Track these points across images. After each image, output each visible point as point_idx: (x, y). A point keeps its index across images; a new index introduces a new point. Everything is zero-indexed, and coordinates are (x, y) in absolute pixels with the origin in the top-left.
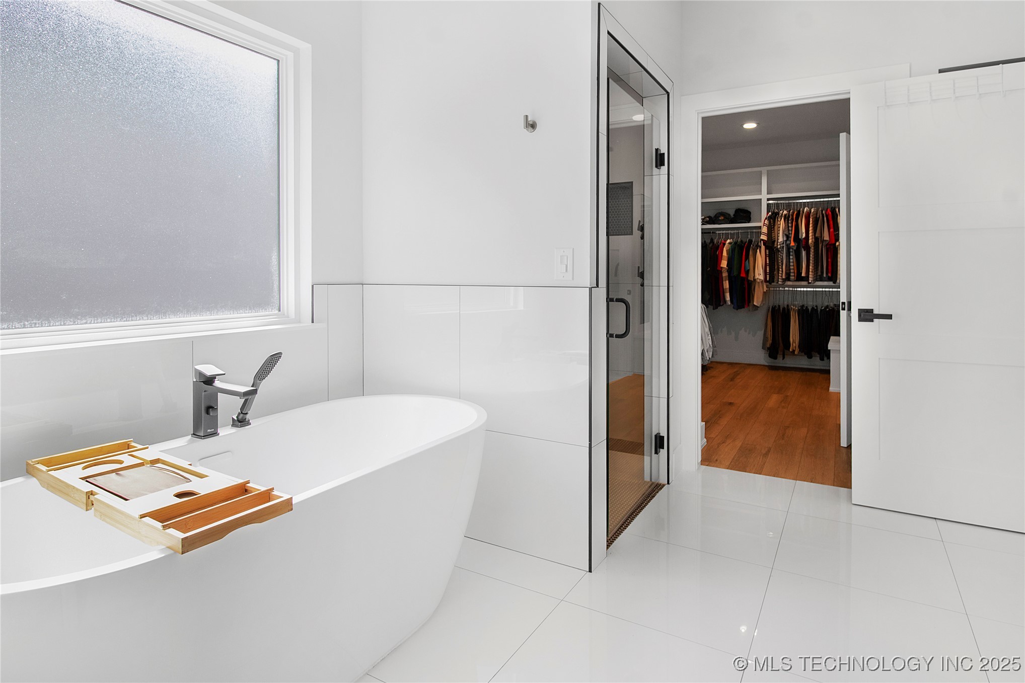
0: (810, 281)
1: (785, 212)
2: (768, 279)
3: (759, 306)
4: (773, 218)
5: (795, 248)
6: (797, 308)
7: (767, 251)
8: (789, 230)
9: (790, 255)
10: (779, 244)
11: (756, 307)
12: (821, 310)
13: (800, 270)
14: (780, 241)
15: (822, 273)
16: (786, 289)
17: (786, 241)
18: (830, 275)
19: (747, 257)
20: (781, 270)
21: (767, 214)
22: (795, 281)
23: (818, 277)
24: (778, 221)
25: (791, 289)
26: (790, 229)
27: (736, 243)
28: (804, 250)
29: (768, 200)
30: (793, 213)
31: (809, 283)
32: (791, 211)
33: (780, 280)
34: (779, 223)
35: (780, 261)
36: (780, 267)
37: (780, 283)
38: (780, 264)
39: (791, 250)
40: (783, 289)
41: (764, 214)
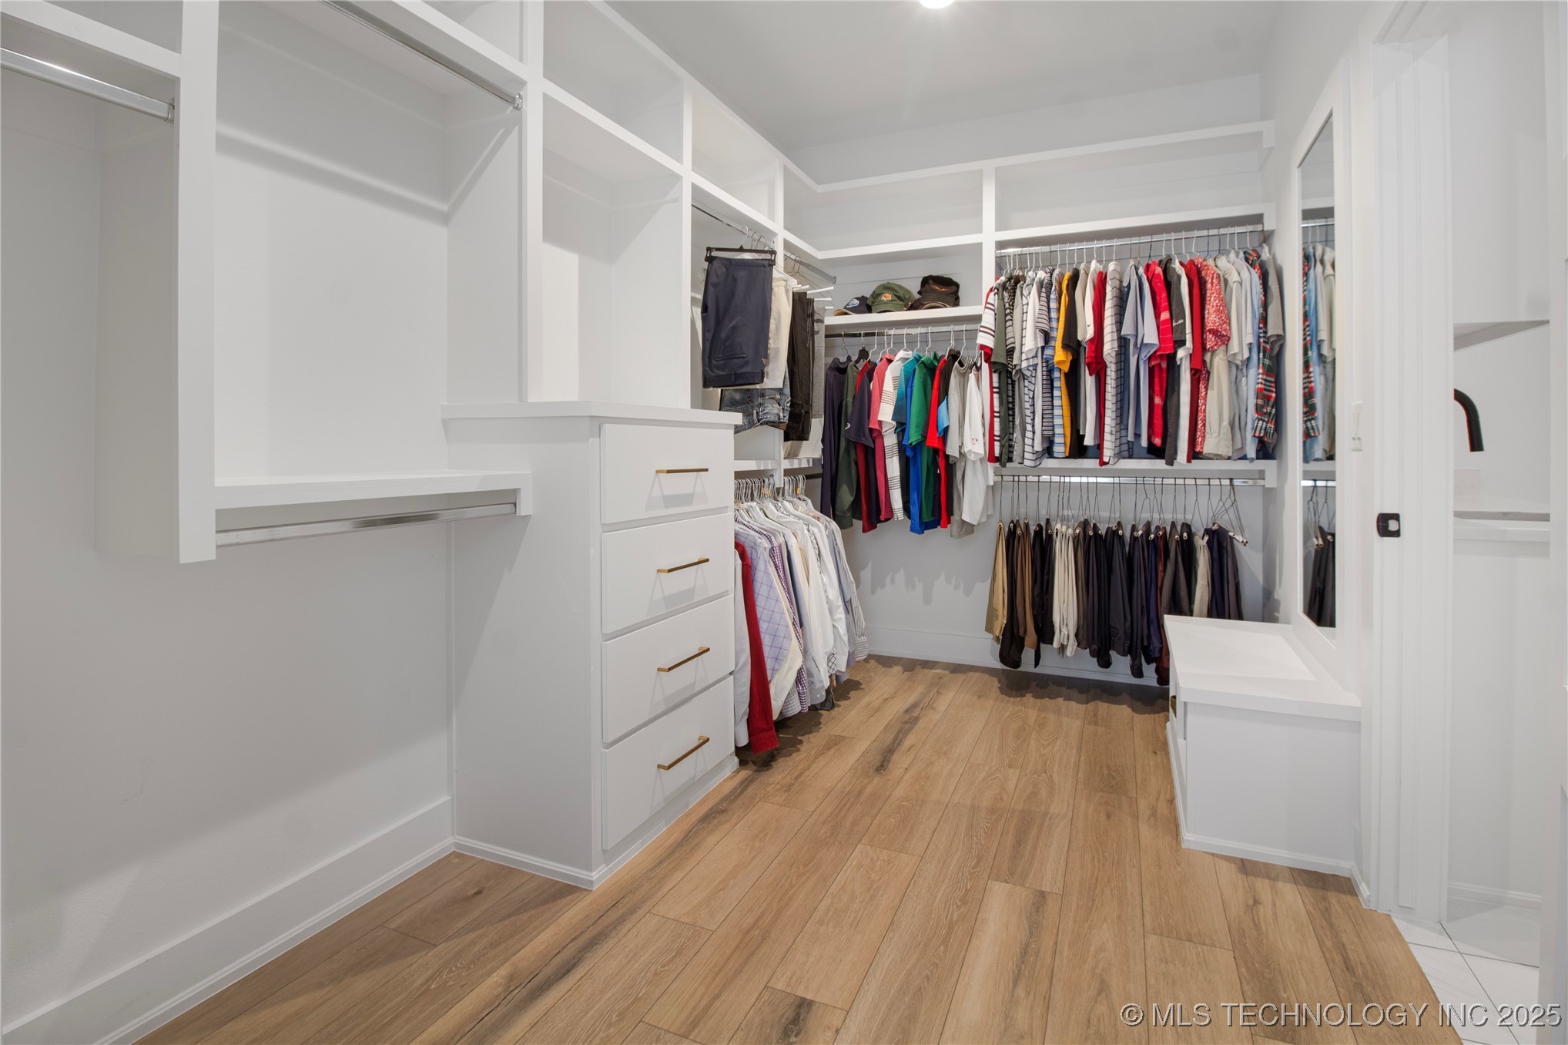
0: (1106, 459)
1: (1042, 275)
2: (997, 453)
3: (975, 523)
4: (1011, 286)
5: (1066, 368)
6: (1070, 531)
7: (995, 377)
8: (1050, 319)
9: (1052, 388)
10: (1024, 357)
11: (968, 528)
12: (1134, 539)
13: (1079, 431)
14: (1025, 349)
15: (1137, 436)
16: (1045, 478)
17: (1043, 348)
18: (1158, 441)
19: (944, 393)
20: (1029, 427)
21: (997, 278)
22: (1066, 458)
23: (1125, 447)
24: (1022, 294)
25: (1056, 479)
26: (1054, 315)
27: (917, 359)
28: (1091, 374)
29: (1001, 245)
30: (1062, 275)
31: (1103, 463)
32: (1057, 272)
33: (1027, 455)
34: (1025, 302)
35: (1027, 405)
36: (1028, 420)
37: (1026, 462)
38: (1028, 412)
39: (1056, 374)
40: (1036, 479)
41: (989, 278)
